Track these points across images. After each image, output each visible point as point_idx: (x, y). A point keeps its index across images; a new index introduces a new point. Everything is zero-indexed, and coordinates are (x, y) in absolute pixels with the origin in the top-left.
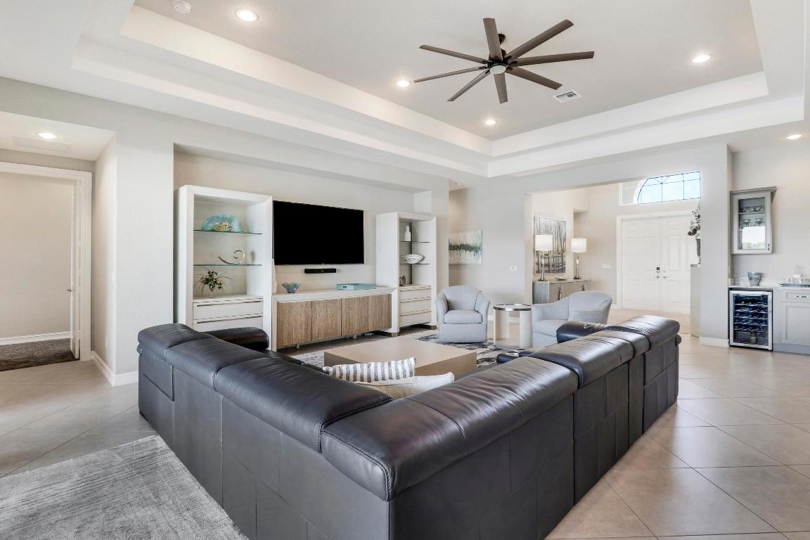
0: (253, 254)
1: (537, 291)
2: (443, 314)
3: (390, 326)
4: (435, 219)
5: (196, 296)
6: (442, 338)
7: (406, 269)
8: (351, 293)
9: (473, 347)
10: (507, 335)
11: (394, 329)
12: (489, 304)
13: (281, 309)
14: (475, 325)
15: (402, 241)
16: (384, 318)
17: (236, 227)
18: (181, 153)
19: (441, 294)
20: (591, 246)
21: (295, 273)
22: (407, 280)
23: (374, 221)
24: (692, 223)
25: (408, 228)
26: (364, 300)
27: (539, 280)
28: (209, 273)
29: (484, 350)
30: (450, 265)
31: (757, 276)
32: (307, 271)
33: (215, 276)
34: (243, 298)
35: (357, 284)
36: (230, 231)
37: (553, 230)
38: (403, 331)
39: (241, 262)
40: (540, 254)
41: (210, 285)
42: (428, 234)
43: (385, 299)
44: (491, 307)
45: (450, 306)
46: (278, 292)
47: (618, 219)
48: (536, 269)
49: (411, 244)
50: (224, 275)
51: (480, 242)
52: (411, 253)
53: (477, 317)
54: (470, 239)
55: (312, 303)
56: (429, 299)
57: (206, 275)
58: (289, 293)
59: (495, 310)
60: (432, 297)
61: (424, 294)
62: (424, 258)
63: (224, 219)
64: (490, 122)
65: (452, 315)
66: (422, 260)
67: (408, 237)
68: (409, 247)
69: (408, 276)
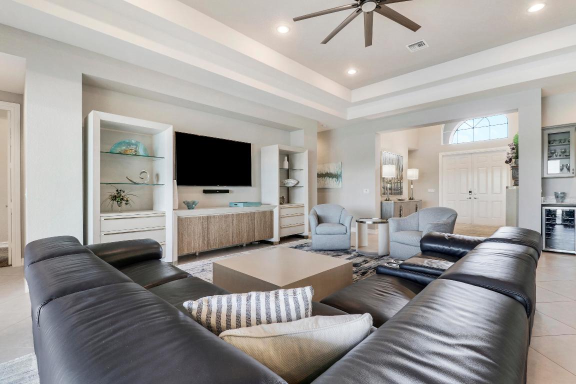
0: (157, 175)
1: (384, 208)
2: (315, 226)
3: (272, 237)
4: (307, 152)
5: (102, 211)
6: (315, 246)
7: (285, 191)
8: (241, 209)
9: (340, 254)
10: (366, 243)
11: (276, 239)
12: (352, 218)
13: (181, 223)
14: (341, 235)
15: (281, 168)
16: (267, 229)
17: (141, 152)
18: (89, 85)
19: (312, 211)
20: (422, 175)
21: (195, 193)
22: (286, 200)
23: (260, 153)
24: (508, 154)
25: (286, 158)
26: (251, 216)
27: (385, 200)
28: (117, 191)
29: (349, 256)
30: (318, 189)
31: (562, 195)
32: (205, 192)
33: (123, 194)
34: (150, 213)
35: (246, 203)
36: (135, 155)
37: (394, 162)
38: (283, 240)
39: (146, 182)
40: (386, 180)
41: (118, 201)
42: (302, 164)
43: (268, 215)
44: (354, 220)
45: (320, 220)
46: (180, 208)
47: (441, 155)
48: (383, 192)
49: (288, 170)
50: (130, 193)
51: (340, 171)
52: (288, 178)
53: (343, 229)
54: (332, 169)
55: (208, 217)
56: (303, 215)
57: (114, 193)
58: (189, 209)
59: (357, 223)
60: (305, 214)
61: (298, 211)
62: (298, 182)
63: (129, 144)
64: (352, 72)
65: (323, 228)
66: (297, 184)
67: (286, 166)
68: (287, 173)
69: (287, 196)
